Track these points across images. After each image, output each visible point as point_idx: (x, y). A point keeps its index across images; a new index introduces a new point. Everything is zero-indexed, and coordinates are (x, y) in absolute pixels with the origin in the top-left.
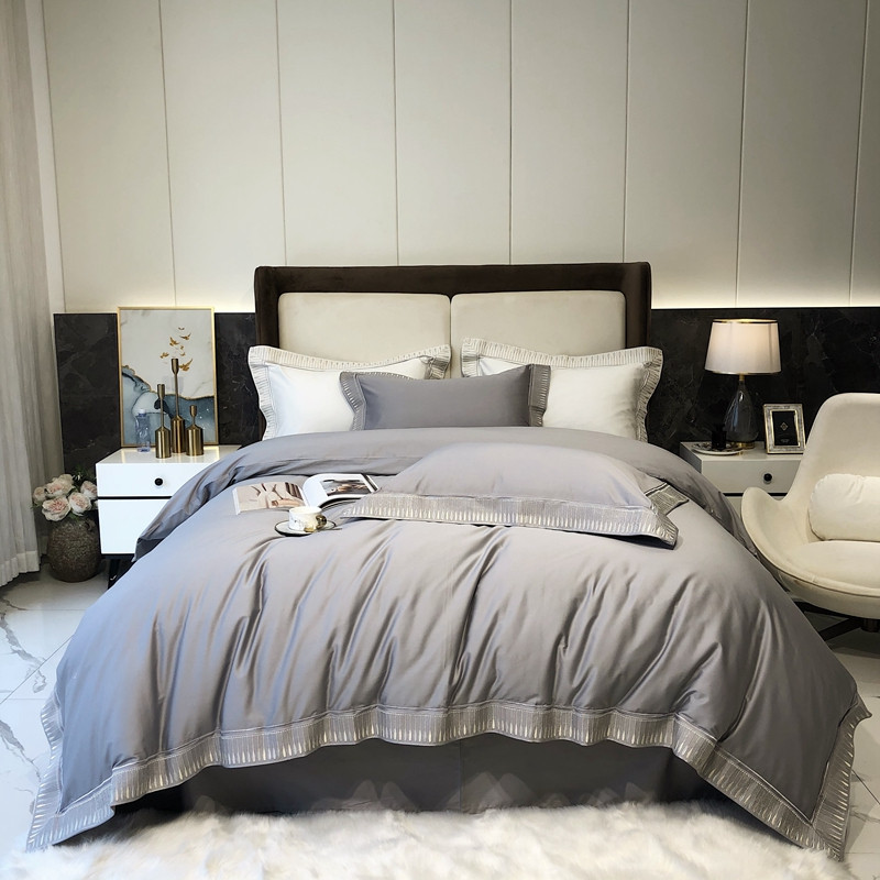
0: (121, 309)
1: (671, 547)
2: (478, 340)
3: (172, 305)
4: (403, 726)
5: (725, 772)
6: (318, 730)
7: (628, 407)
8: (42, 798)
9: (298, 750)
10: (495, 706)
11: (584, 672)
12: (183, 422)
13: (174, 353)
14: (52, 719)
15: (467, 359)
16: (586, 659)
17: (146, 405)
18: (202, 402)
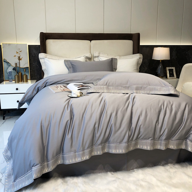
0: (2, 44)
2: (98, 52)
3: (16, 43)
8: (6, 178)
9: (87, 157)
10: (139, 141)
11: (164, 130)
14: (7, 154)
15: (95, 57)
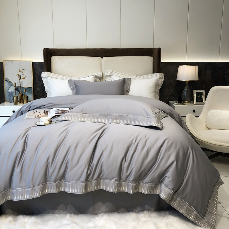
0: (4, 61)
1: (161, 129)
2: (110, 71)
3: (21, 60)
4: (72, 187)
5: (176, 202)
6: (44, 189)
7: (154, 90)
9: (37, 195)
10: (102, 181)
11: (131, 170)
12: (22, 94)
13: (20, 74)
15: (107, 76)
16: (131, 166)
17: (12, 89)
18: (29, 89)
